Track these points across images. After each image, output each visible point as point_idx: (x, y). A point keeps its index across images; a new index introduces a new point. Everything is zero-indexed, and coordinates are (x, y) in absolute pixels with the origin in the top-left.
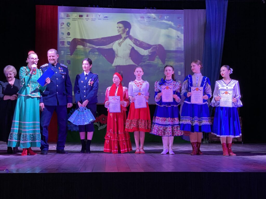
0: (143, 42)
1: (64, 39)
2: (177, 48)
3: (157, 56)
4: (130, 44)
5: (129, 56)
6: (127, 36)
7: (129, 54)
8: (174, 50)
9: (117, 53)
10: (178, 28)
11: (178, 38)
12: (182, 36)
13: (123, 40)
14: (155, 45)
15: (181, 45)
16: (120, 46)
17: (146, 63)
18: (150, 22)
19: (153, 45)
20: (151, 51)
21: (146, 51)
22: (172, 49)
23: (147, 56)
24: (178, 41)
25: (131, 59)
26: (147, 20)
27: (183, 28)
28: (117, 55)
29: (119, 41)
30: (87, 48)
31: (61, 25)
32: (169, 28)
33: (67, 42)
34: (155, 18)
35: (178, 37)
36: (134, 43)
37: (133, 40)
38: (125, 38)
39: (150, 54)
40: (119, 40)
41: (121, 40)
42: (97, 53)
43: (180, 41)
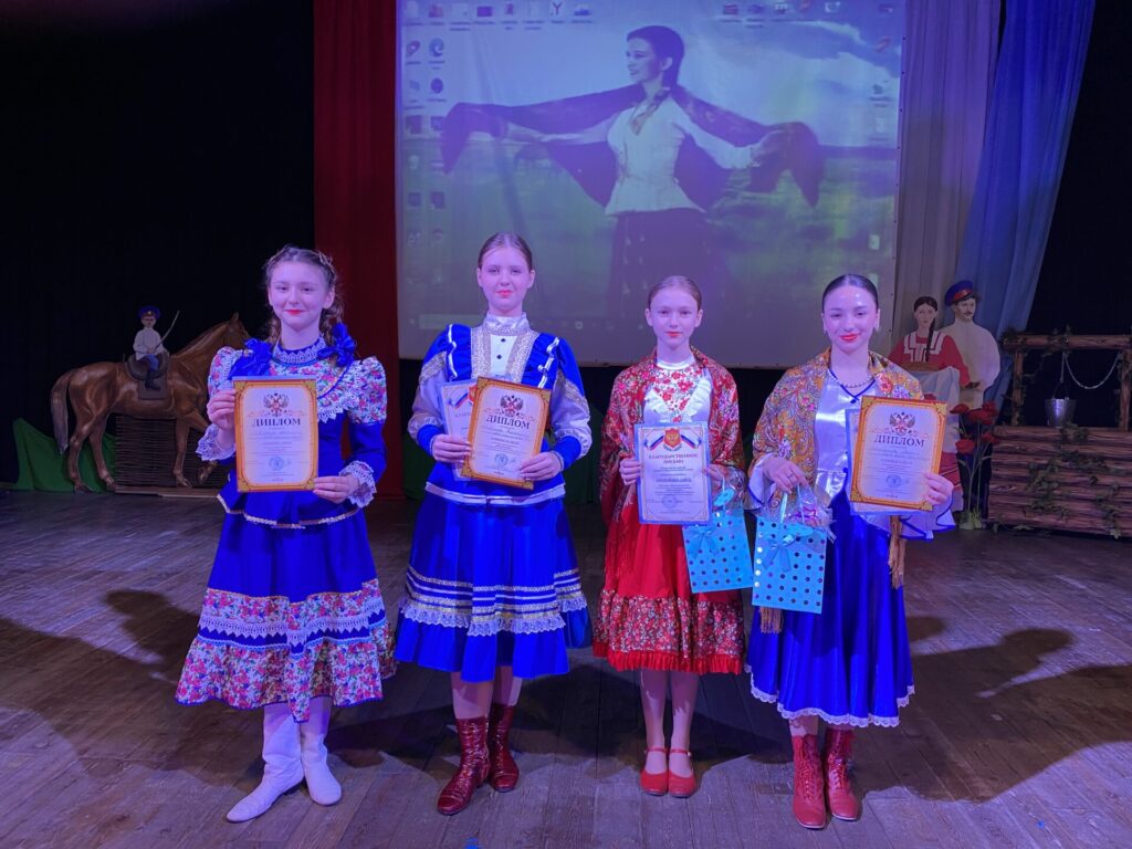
0: (729, 113)
1: (421, 107)
2: (872, 139)
3: (787, 173)
4: (679, 122)
5: (672, 171)
6: (668, 89)
7: (673, 165)
8: (860, 144)
9: (627, 158)
10: (879, 51)
11: (877, 96)
12: (894, 87)
13: (652, 105)
14: (781, 127)
15: (888, 125)
16: (638, 133)
17: (738, 202)
18: (761, 26)
19: (772, 128)
20: (763, 152)
21: (741, 150)
22: (848, 143)
23: (743, 170)
24: (877, 105)
25: (680, 185)
26: (750, 20)
27: (899, 50)
28: (624, 169)
29: (633, 109)
30: (506, 141)
31: (410, 53)
32: (841, 54)
33: (433, 118)
34: (782, 11)
35: (878, 89)
36: (694, 121)
37: (690, 106)
38: (659, 99)
39: (757, 165)
40: (631, 106)
41: (643, 107)
42: (546, 162)
43: (883, 106)
